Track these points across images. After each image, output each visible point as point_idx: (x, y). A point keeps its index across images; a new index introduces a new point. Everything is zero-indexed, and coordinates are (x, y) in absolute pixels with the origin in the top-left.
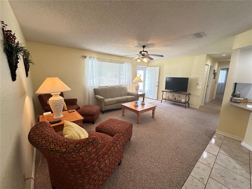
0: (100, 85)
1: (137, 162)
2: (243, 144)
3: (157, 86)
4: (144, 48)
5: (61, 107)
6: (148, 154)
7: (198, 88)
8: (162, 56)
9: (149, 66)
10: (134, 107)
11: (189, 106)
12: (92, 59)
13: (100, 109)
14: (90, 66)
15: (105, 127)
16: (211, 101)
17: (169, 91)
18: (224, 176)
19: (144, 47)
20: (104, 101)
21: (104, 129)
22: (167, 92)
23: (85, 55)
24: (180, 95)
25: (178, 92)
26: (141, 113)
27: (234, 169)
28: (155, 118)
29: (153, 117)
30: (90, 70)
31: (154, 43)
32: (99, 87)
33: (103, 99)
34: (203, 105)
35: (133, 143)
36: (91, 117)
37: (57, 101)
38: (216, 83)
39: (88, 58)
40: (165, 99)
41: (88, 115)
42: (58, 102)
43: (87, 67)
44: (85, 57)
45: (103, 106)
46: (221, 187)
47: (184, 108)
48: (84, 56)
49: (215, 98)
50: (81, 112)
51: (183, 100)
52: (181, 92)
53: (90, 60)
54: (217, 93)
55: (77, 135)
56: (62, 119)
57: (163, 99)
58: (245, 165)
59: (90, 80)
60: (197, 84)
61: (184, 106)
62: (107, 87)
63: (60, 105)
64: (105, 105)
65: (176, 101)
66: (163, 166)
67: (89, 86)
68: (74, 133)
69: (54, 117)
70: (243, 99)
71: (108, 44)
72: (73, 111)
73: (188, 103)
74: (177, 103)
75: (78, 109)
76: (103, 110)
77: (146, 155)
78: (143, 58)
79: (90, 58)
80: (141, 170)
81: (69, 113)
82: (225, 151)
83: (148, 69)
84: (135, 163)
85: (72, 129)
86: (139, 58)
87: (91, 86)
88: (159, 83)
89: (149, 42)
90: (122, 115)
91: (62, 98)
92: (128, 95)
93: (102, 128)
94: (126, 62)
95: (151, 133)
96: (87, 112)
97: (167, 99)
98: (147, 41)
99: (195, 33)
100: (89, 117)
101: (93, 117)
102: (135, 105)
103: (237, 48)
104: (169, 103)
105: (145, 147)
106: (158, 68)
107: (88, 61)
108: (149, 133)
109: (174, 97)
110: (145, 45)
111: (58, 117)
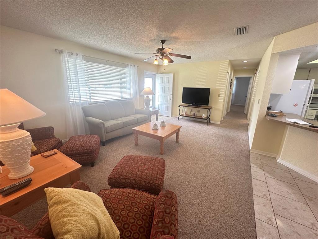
0: (92, 101)
1: (187, 220)
2: (279, 160)
3: (171, 99)
4: (163, 44)
5: (27, 152)
6: (194, 200)
7: (219, 100)
8: (189, 58)
9: (159, 72)
10: (152, 131)
11: (210, 122)
12: (74, 56)
13: (101, 141)
14: (72, 69)
15: (125, 174)
16: (227, 113)
17: (187, 106)
18: (286, 208)
19: (163, 42)
20: (104, 126)
21: (125, 179)
22: (183, 106)
23: (60, 49)
24: (199, 109)
25: (198, 106)
26: (166, 139)
27: (289, 195)
28: (180, 142)
29: (177, 141)
30: (73, 75)
31: (180, 37)
32: (89, 104)
33: (103, 123)
34: (222, 119)
35: (168, 187)
36: (88, 157)
37: (14, 142)
38: (231, 94)
39: (65, 54)
40: (182, 115)
41: (81, 154)
42: (18, 142)
43: (66, 70)
44: (61, 52)
45: (104, 134)
46: (291, 225)
47: (205, 125)
48: (58, 51)
49: (230, 111)
50: (68, 150)
51: (204, 116)
52: (201, 106)
53: (70, 58)
54: (231, 105)
55: (90, 222)
56: (31, 177)
57: (180, 115)
58: (294, 187)
59: (74, 91)
60: (219, 96)
61: (206, 122)
62: (103, 103)
63: (23, 148)
64: (106, 133)
65: (195, 117)
66: (222, 216)
67: (73, 103)
68: (84, 218)
69: (9, 176)
70: (278, 112)
71: (106, 31)
72: (53, 153)
73: (209, 118)
74: (196, 119)
75: (59, 145)
76: (104, 140)
77: (192, 204)
78: (162, 58)
79: (70, 54)
80: (197, 231)
81: (46, 159)
82: (269, 174)
83: (158, 75)
84: (184, 223)
85: (75, 208)
86: (156, 59)
87: (77, 103)
88: (173, 95)
89: (174, 35)
90: (134, 145)
91: (26, 134)
92: (136, 113)
93: (121, 177)
94: (130, 65)
95: (185, 165)
96: (80, 149)
97: (185, 115)
98: (172, 33)
99: (240, 26)
100: (84, 157)
101: (91, 155)
102: (153, 129)
103: (278, 52)
104: (187, 120)
105: (186, 190)
106: (172, 75)
107: (66, 60)
108: (182, 166)
109: (192, 113)
110: (165, 39)
111: (21, 175)
